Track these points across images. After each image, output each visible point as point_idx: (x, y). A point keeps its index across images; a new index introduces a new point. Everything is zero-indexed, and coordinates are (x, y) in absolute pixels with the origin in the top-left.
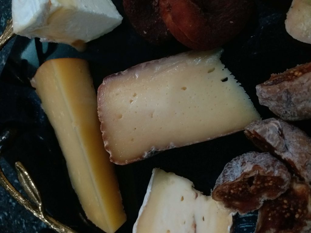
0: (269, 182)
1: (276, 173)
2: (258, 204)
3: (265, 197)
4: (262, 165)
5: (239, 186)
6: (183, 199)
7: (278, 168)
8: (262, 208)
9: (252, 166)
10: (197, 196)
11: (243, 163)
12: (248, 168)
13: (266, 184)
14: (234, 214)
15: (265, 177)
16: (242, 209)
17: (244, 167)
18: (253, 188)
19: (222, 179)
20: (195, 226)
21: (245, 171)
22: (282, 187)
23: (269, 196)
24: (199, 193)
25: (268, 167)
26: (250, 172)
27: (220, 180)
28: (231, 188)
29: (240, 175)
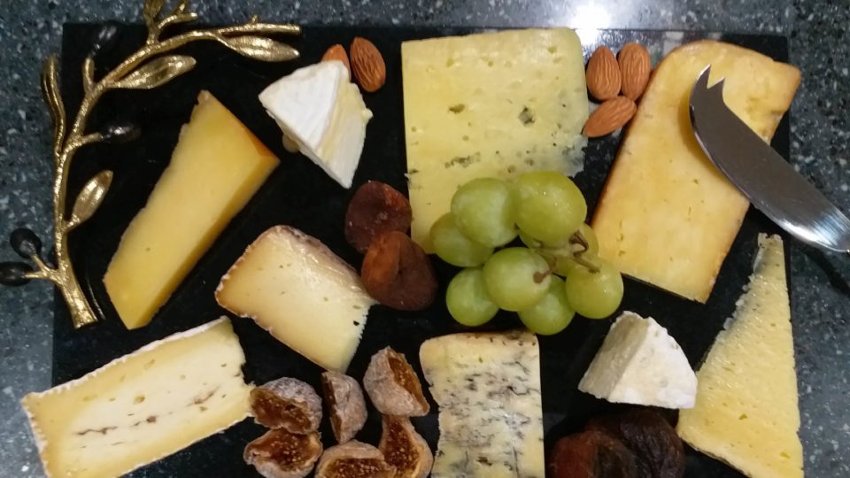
0: (301, 419)
1: (311, 419)
2: (276, 425)
3: (286, 425)
4: (309, 405)
5: (279, 403)
6: (224, 366)
7: (317, 416)
8: (275, 430)
9: (303, 400)
10: (238, 375)
11: (299, 392)
12: (300, 399)
13: (297, 419)
14: (250, 415)
15: (303, 414)
16: (260, 418)
17: (297, 396)
18: (287, 412)
19: (273, 387)
20: (211, 395)
21: (296, 399)
22: (305, 430)
23: (290, 427)
24: (242, 375)
25: (311, 410)
26: (298, 403)
27: (272, 385)
28: (272, 399)
29: (289, 397)
